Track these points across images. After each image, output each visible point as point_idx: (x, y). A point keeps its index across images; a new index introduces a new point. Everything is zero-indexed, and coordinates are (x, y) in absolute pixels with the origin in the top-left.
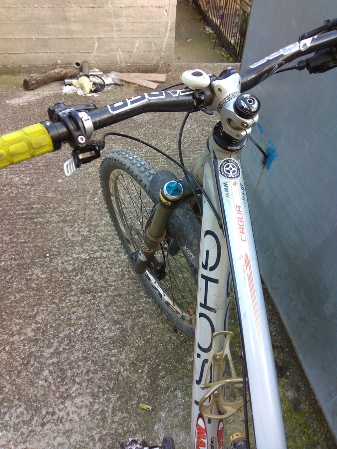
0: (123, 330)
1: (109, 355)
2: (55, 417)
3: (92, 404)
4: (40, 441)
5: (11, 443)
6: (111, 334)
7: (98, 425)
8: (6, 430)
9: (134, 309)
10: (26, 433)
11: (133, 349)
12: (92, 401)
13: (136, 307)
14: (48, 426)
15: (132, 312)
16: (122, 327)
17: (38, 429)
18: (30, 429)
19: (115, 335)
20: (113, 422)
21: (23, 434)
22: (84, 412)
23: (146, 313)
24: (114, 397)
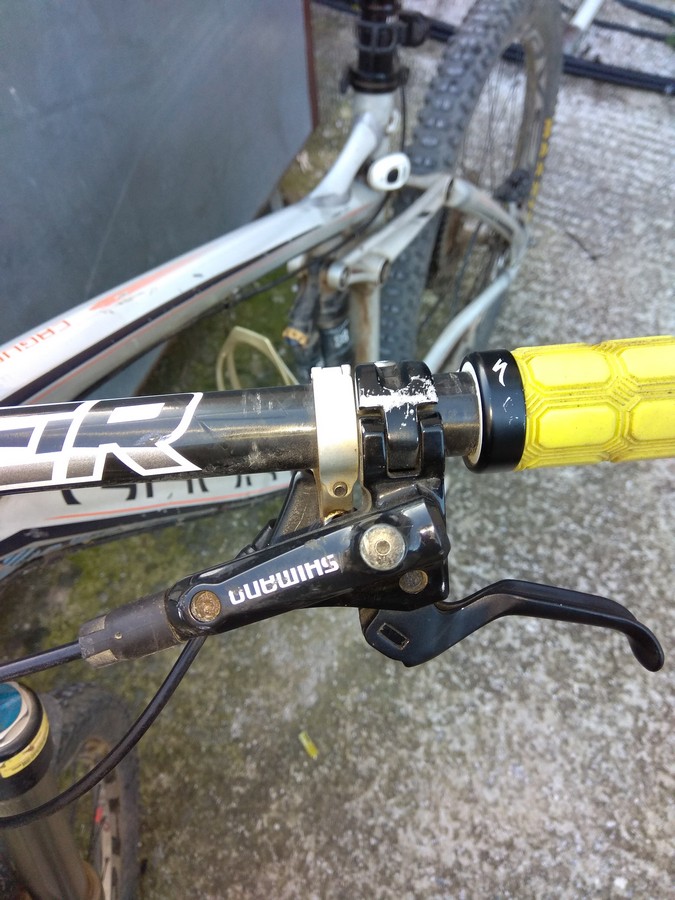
11: (261, 889)
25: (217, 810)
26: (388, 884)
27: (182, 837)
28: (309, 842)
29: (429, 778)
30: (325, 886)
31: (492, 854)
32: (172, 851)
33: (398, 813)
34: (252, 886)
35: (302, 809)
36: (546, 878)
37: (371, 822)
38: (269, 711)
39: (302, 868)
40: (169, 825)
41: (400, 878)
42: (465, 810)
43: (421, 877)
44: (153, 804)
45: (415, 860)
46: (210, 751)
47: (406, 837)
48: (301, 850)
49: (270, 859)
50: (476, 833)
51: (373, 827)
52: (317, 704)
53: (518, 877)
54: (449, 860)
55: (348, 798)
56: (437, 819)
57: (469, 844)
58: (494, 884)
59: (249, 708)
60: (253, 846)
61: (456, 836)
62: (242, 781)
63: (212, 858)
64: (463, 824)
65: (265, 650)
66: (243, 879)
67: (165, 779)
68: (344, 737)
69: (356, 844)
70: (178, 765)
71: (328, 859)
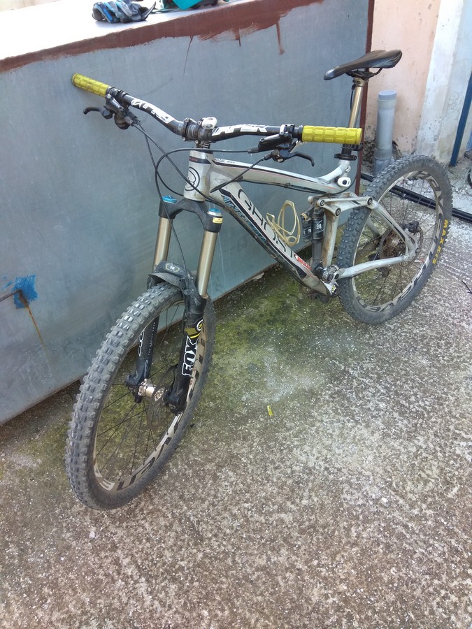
0: (220, 466)
1: (251, 462)
2: (327, 465)
3: (297, 447)
4: (350, 463)
5: (370, 482)
6: (231, 474)
7: (307, 433)
8: (368, 494)
9: (191, 471)
10: (354, 477)
11: (232, 447)
12: (295, 449)
13: (187, 472)
14: (337, 466)
15: (195, 471)
16: (217, 469)
17: (344, 471)
18: (350, 477)
19: (229, 470)
20: (296, 425)
21: (358, 479)
22: (307, 448)
23: (188, 459)
24: (280, 436)
25: (226, 419)
26: (282, 463)
27: (210, 422)
28: (257, 440)
29: (314, 437)
30: (257, 454)
31: (330, 469)
32: (205, 425)
33: (296, 443)
34: (229, 445)
35: (259, 429)
36: (351, 486)
37: (284, 442)
38: (259, 397)
39: (251, 446)
40: (207, 417)
41: (288, 463)
42: (325, 452)
43: (296, 465)
44: (204, 409)
45: (297, 460)
46: (231, 401)
47: (296, 452)
48: (253, 441)
49: (240, 439)
50: (326, 460)
51: (284, 444)
52: (278, 401)
53: (339, 481)
54: (311, 465)
55: (278, 432)
56: (311, 451)
57: (322, 463)
58: (327, 479)
59: (252, 394)
60: (235, 433)
61: (317, 458)
62: (240, 414)
63: (218, 432)
64: (322, 456)
65: (265, 379)
66: (226, 441)
67: (212, 404)
68: (285, 414)
69: (275, 447)
70: (218, 401)
71: (262, 447)
